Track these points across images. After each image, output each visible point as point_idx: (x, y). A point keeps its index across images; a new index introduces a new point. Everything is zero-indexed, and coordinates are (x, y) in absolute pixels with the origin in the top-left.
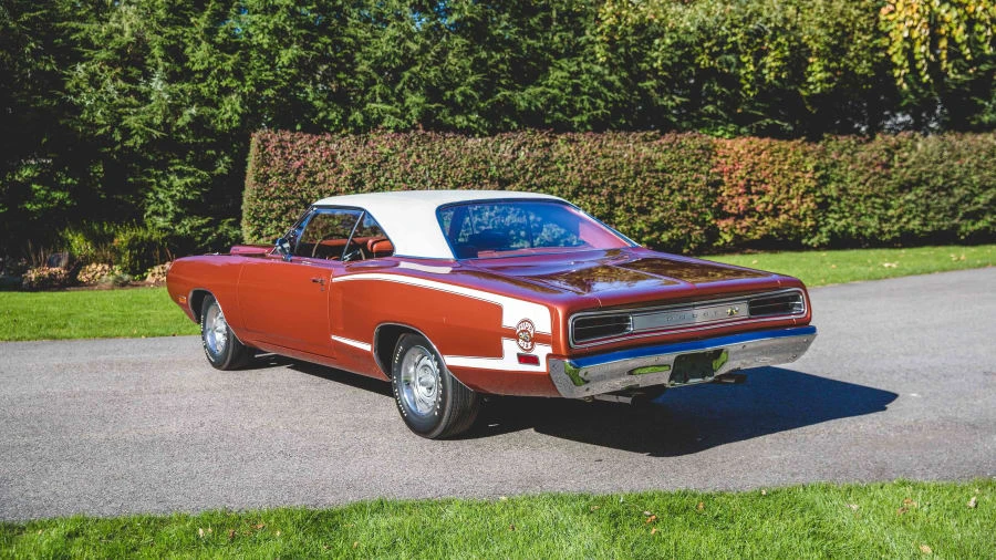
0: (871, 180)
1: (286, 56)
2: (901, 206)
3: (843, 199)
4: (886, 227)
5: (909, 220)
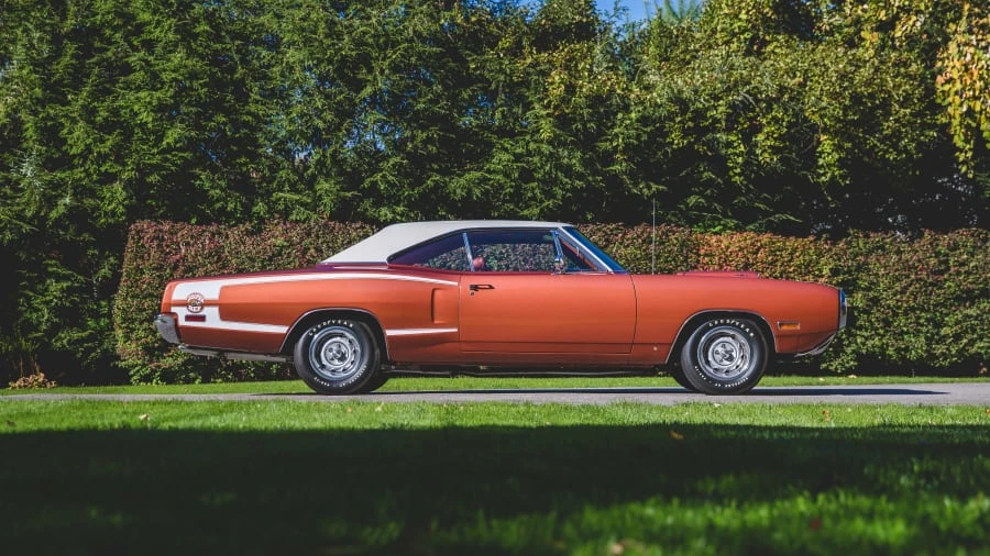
0: (911, 289)
1: (172, 136)
2: (957, 322)
3: (874, 310)
4: (939, 349)
5: (972, 343)
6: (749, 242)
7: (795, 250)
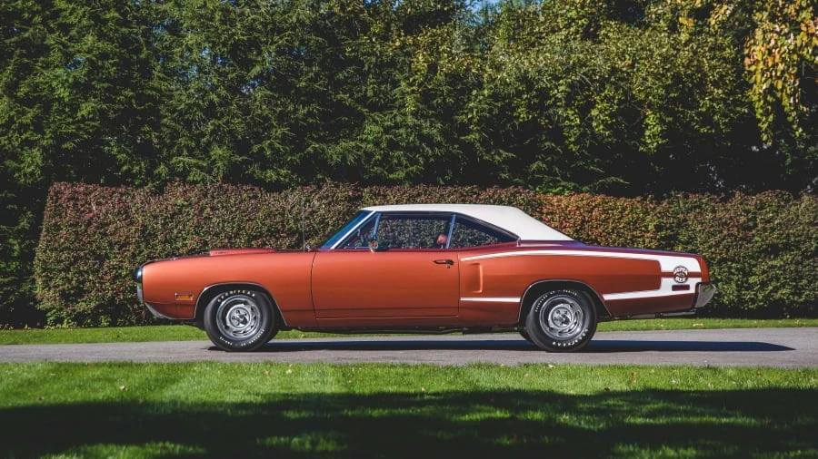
0: (724, 243)
1: (86, 109)
2: (764, 272)
6: (585, 202)
7: (624, 209)
